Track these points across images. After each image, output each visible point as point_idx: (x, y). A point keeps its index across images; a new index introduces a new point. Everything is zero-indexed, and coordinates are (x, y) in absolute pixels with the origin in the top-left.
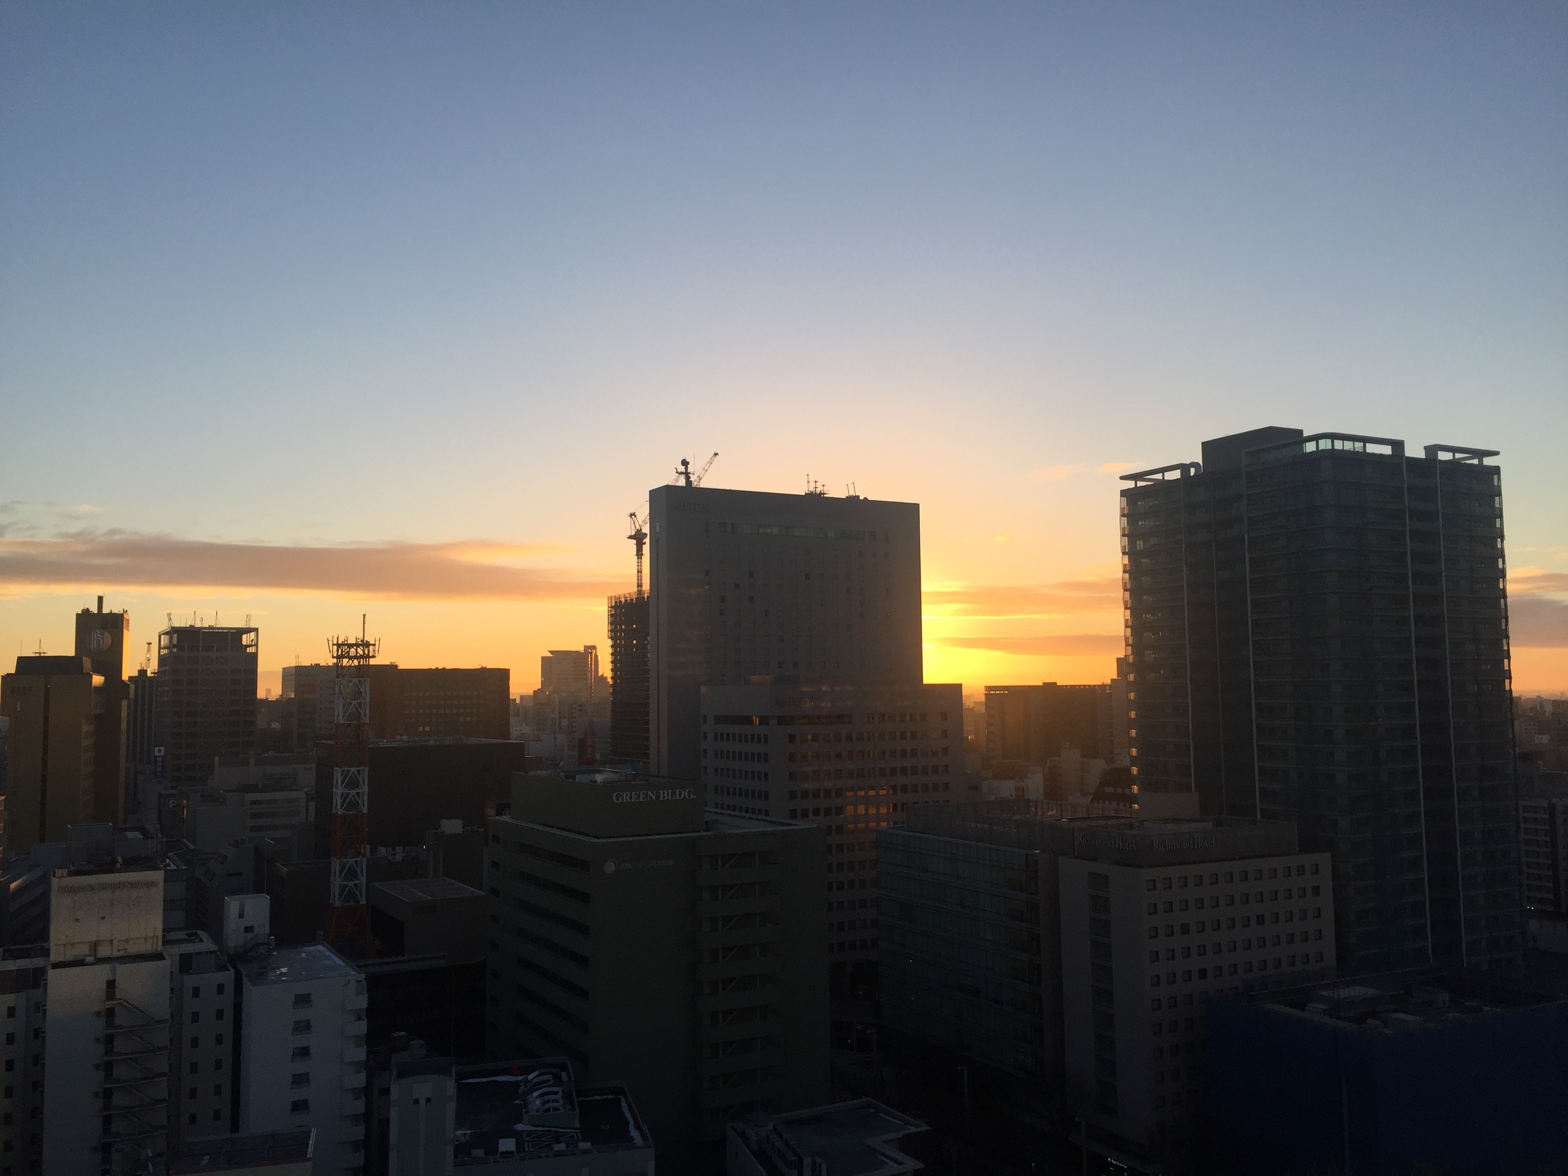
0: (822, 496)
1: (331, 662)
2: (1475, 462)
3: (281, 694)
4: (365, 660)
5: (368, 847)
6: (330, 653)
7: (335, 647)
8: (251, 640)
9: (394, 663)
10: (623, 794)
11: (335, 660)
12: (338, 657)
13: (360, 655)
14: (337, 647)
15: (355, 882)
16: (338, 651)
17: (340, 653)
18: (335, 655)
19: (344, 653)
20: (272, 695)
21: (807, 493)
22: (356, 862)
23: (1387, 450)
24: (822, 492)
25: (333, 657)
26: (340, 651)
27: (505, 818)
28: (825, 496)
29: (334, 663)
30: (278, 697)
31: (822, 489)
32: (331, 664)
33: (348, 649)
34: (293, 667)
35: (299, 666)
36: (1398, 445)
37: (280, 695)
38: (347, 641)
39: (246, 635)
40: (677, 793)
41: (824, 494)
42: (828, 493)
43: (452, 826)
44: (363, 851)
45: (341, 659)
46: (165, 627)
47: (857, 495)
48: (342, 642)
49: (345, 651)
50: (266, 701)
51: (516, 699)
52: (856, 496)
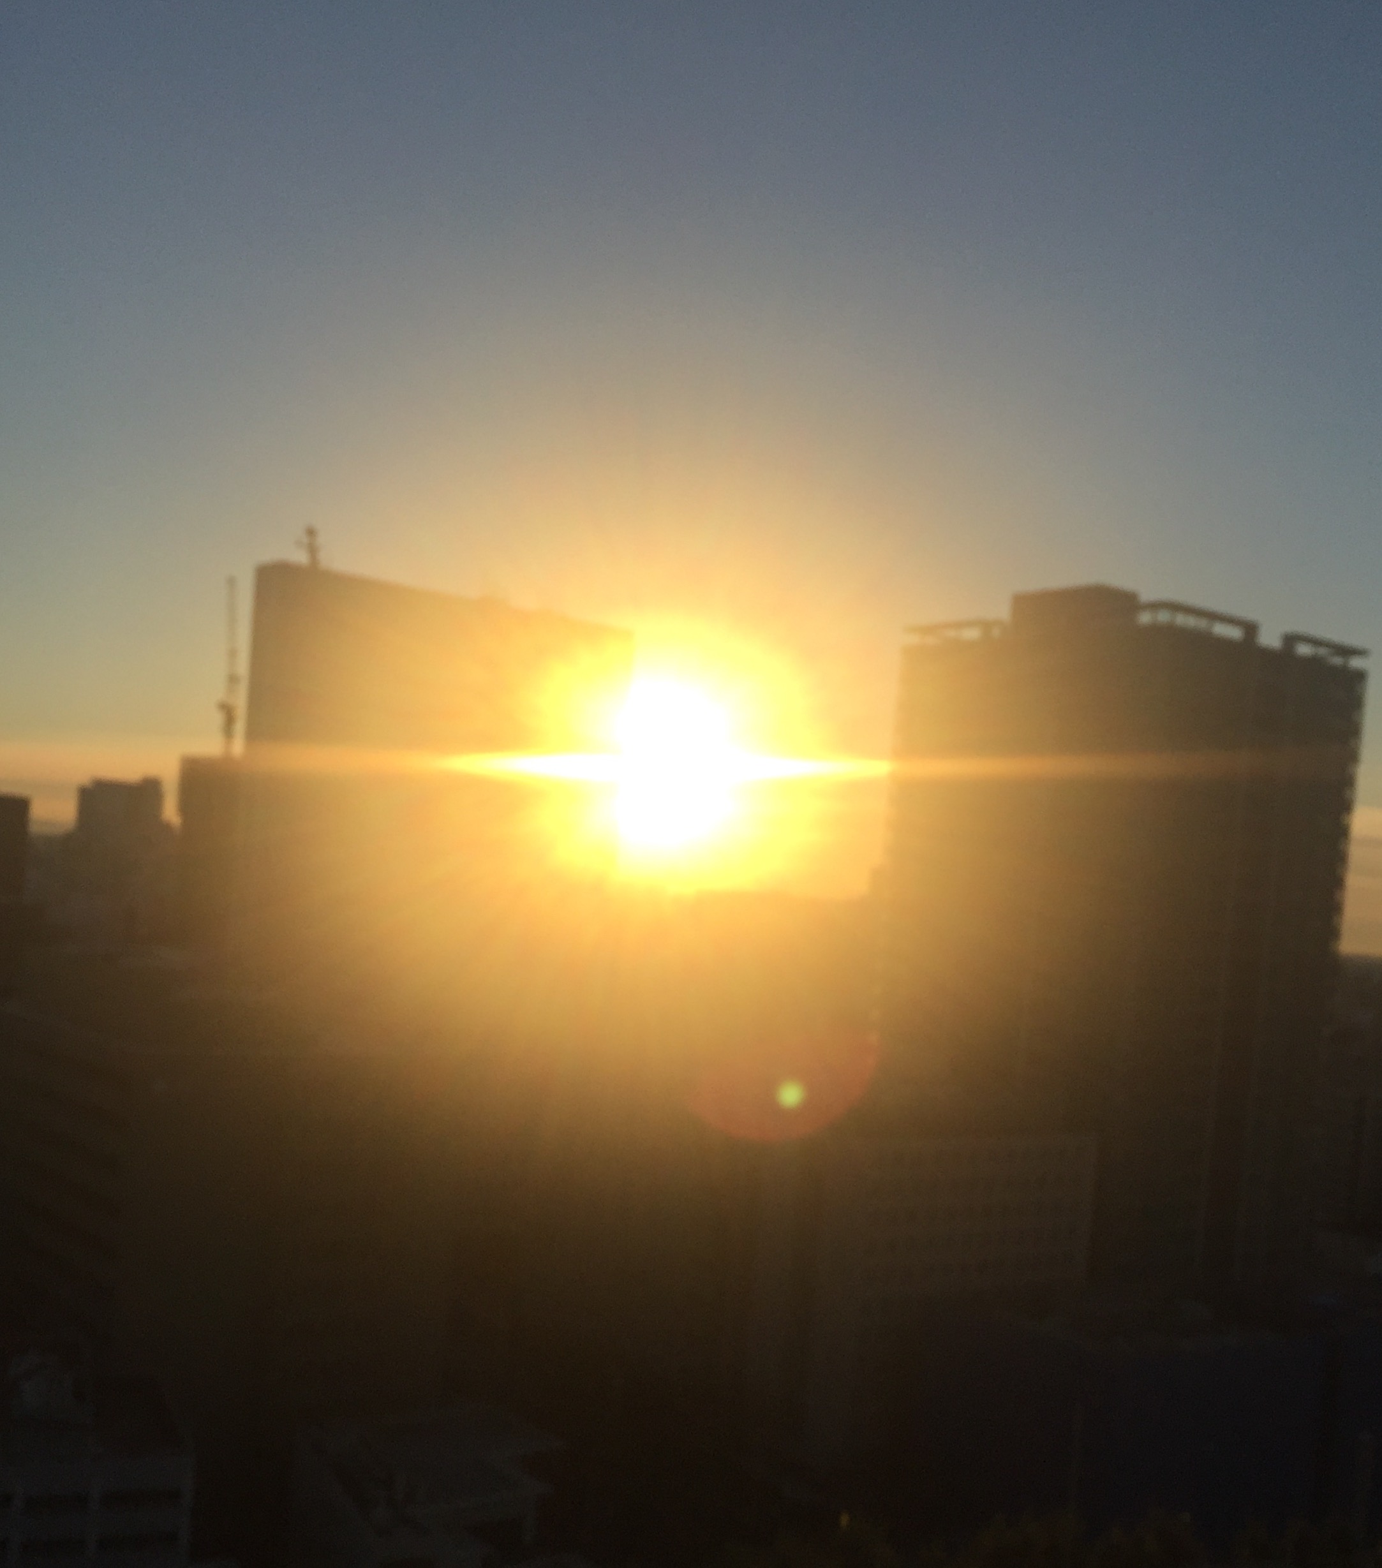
2: (1337, 661)
23: (1234, 633)
36: (1251, 629)
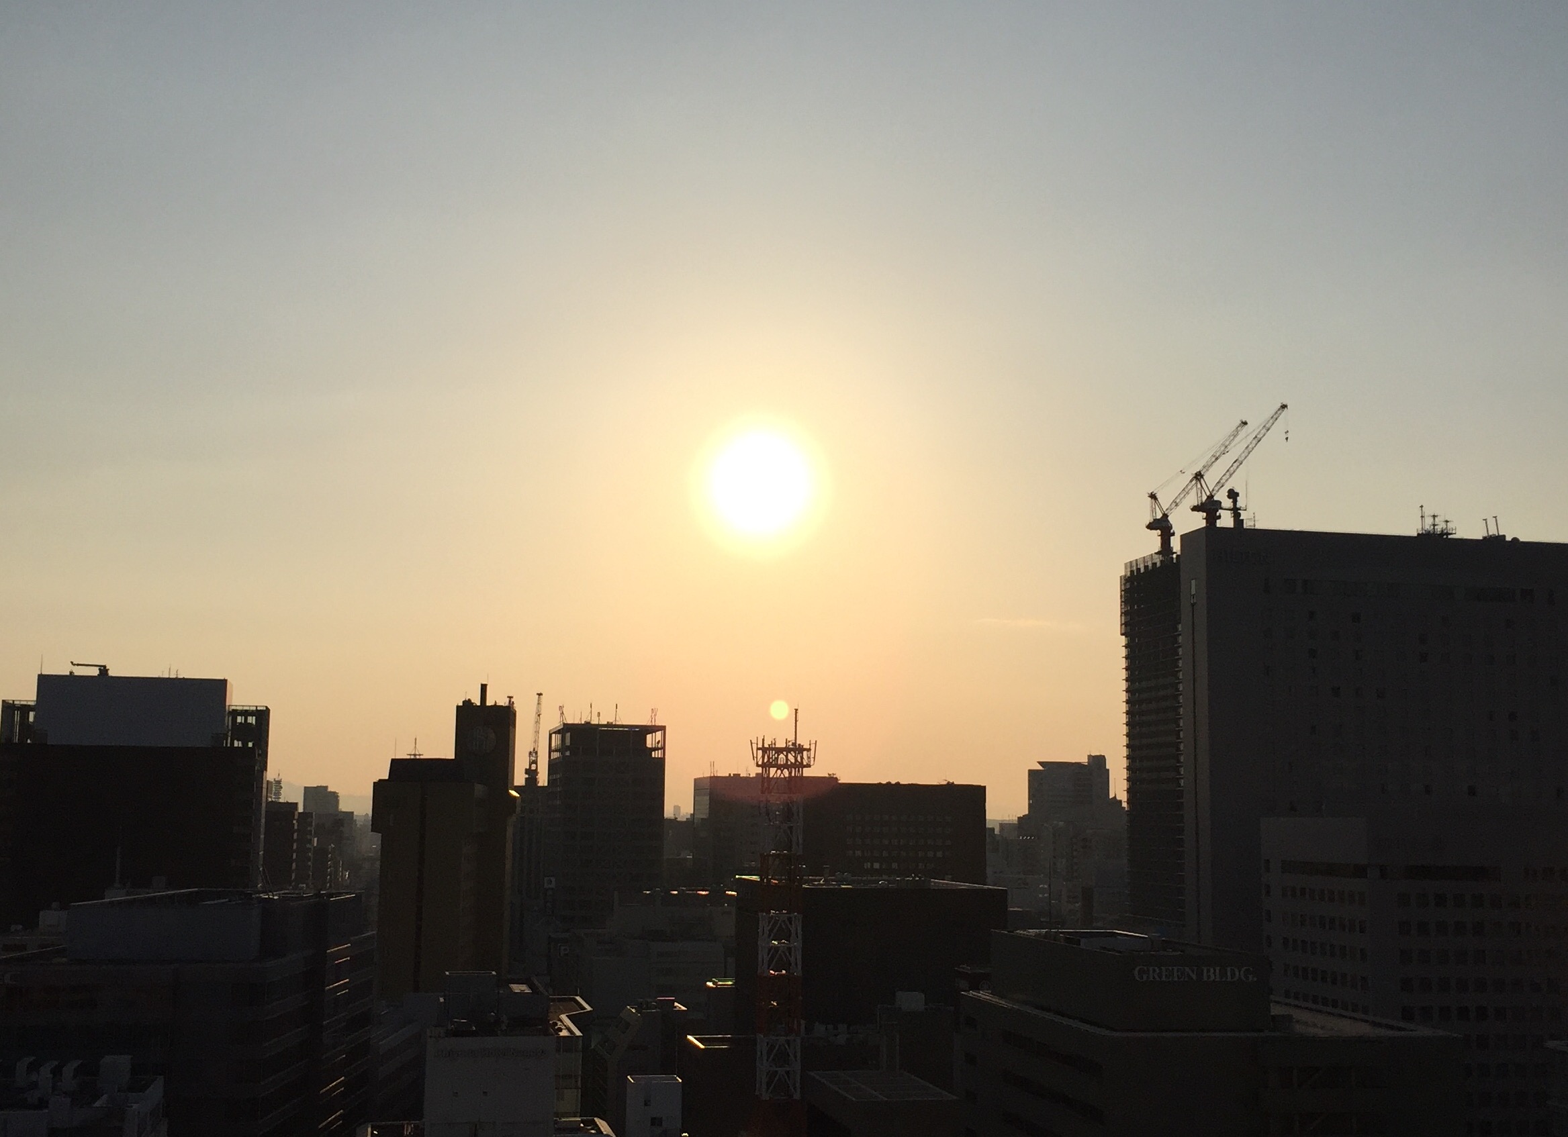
0: (1445, 537)
1: (754, 771)
3: (692, 812)
4: (797, 769)
5: (803, 1022)
6: (754, 759)
7: (760, 752)
8: (657, 741)
9: (834, 774)
10: (1148, 970)
11: (759, 770)
12: (763, 766)
13: (791, 762)
14: (763, 752)
15: (788, 1069)
16: (763, 757)
17: (765, 761)
18: (760, 763)
19: (771, 760)
20: (681, 814)
21: (1421, 533)
22: (788, 1042)
24: (1446, 531)
25: (758, 765)
26: (766, 757)
27: (984, 995)
28: (1450, 537)
29: (757, 774)
30: (689, 817)
31: (1445, 527)
32: (753, 775)
33: (776, 755)
34: (707, 777)
35: (714, 776)
37: (691, 814)
38: (775, 744)
39: (651, 735)
40: (1229, 974)
41: (1448, 534)
42: (1454, 532)
43: (911, 1001)
44: (795, 1027)
45: (767, 769)
46: (556, 724)
47: (1501, 534)
48: (769, 745)
49: (772, 758)
50: (674, 822)
51: (993, 829)
52: (1499, 536)
